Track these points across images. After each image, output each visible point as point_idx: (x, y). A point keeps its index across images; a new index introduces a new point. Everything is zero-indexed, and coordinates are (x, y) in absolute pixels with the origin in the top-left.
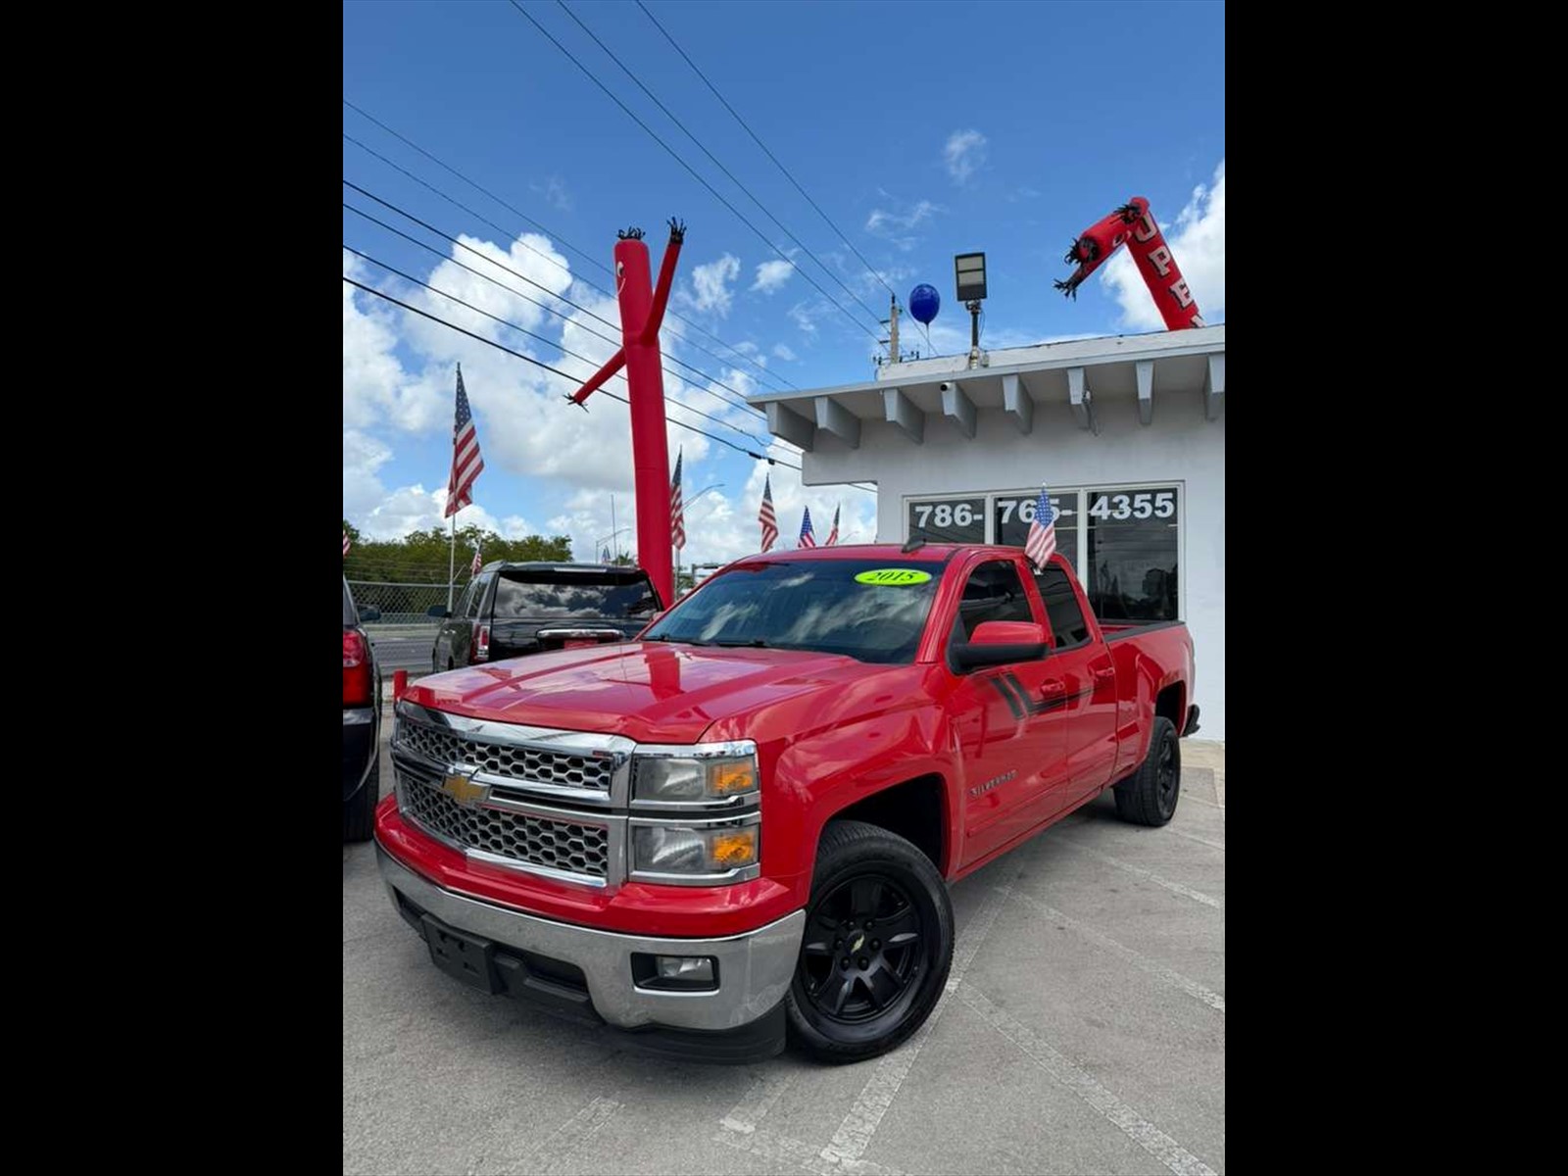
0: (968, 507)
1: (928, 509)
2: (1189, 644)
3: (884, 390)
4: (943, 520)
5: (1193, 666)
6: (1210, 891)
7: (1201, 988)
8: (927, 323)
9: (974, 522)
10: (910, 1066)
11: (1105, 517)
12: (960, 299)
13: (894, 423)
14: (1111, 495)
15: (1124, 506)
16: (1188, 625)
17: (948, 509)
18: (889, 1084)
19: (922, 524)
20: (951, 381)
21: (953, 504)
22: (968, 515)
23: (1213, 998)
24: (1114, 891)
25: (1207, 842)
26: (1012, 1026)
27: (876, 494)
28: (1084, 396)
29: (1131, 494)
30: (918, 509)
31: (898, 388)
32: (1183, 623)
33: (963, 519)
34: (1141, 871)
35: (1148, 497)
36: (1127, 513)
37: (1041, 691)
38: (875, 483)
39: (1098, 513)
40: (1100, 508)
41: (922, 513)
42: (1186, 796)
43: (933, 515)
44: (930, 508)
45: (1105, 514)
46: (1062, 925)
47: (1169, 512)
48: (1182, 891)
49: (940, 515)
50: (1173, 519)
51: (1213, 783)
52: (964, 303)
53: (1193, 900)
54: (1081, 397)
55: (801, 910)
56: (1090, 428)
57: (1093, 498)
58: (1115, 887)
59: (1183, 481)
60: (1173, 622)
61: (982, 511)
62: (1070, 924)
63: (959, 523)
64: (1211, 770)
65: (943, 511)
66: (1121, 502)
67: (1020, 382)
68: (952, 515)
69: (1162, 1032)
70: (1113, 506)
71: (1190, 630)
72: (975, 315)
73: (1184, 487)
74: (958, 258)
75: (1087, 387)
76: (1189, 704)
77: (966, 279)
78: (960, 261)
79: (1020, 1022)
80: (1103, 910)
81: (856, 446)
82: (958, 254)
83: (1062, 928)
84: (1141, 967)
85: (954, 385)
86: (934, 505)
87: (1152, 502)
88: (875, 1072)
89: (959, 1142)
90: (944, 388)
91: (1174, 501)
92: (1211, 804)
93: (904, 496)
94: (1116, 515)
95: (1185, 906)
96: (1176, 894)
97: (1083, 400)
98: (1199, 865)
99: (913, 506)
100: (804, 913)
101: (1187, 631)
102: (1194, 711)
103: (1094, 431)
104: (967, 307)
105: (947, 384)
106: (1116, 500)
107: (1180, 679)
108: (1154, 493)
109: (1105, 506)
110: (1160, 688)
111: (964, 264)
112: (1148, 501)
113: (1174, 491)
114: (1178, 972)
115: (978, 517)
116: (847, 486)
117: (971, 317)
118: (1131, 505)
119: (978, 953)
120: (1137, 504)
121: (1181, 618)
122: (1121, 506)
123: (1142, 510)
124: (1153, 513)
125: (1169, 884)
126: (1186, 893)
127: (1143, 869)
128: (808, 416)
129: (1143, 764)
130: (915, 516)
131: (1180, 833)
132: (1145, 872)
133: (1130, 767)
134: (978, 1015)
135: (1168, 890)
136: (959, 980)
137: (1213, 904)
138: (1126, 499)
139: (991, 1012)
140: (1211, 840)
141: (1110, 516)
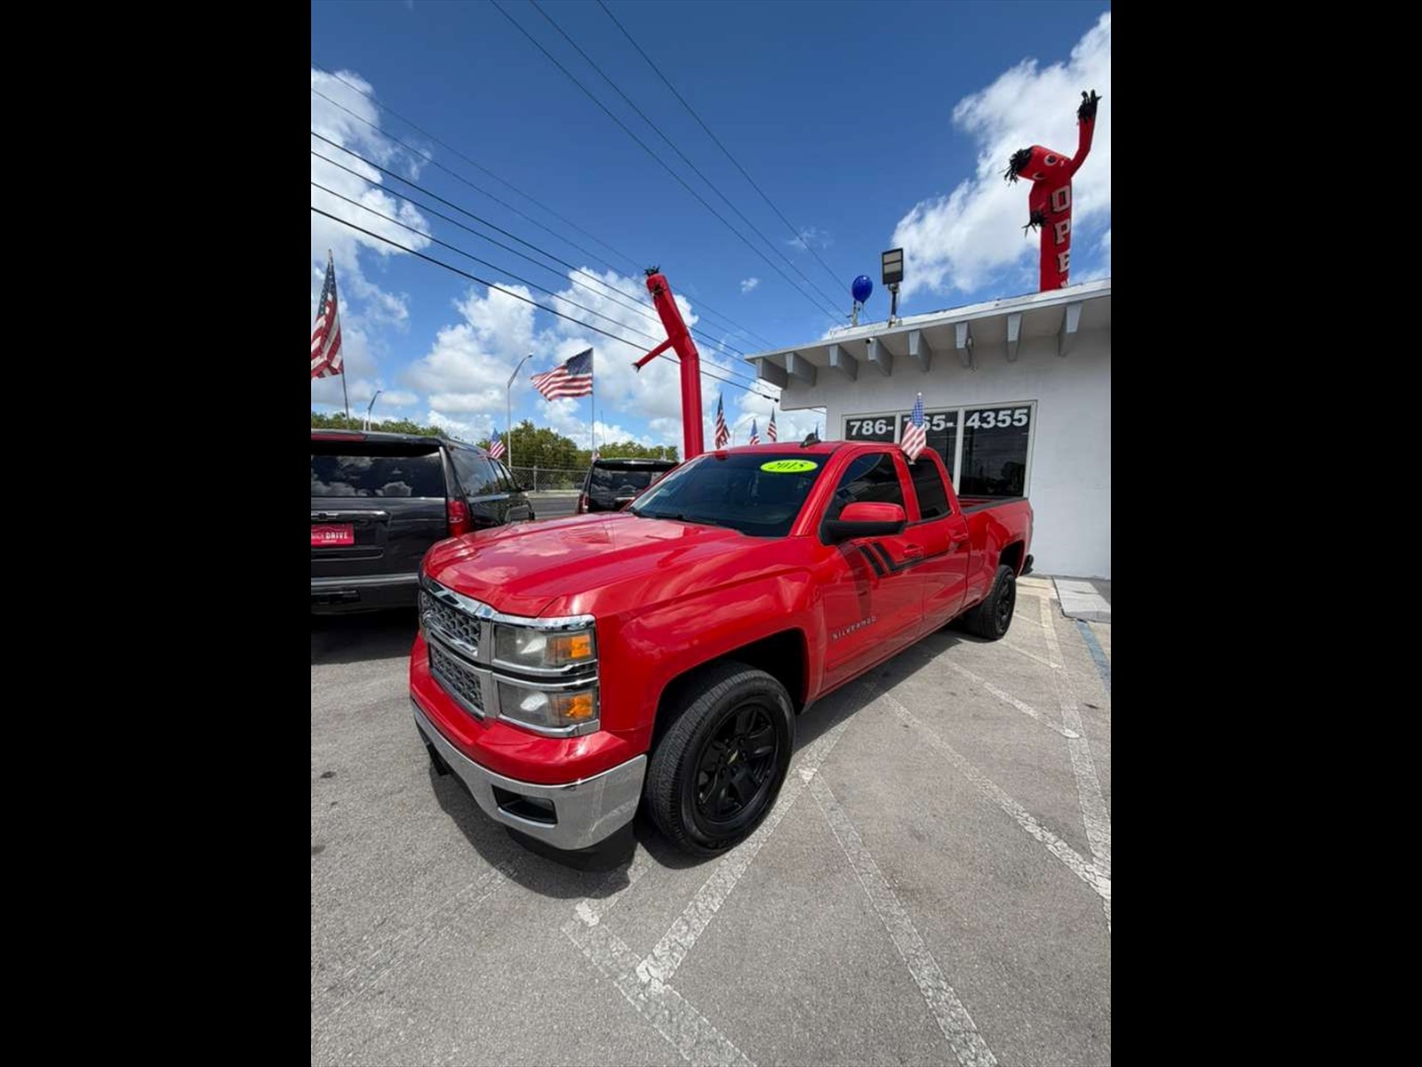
0: (884, 421)
1: (858, 424)
2: (1030, 514)
3: (828, 346)
4: (867, 430)
5: (1031, 528)
6: (1030, 701)
7: (1017, 805)
8: (863, 302)
9: (888, 431)
10: (749, 863)
11: (976, 427)
12: (884, 283)
13: (834, 367)
14: (982, 412)
15: (991, 419)
16: (1030, 500)
17: (871, 423)
18: (726, 882)
19: (854, 433)
20: (874, 337)
21: (874, 420)
22: (884, 428)
23: (1027, 819)
24: (953, 694)
25: (1032, 656)
26: (845, 828)
27: (825, 416)
28: (967, 342)
29: (996, 411)
30: (852, 423)
31: (838, 344)
32: (1027, 499)
33: (881, 429)
34: (977, 677)
35: (1009, 412)
36: (993, 423)
37: (904, 554)
38: (825, 407)
39: (973, 424)
40: (973, 421)
41: (854, 426)
42: (1018, 616)
43: (861, 427)
44: (859, 423)
45: (976, 425)
46: (907, 723)
47: (1023, 423)
48: (1008, 700)
49: (865, 427)
50: (1026, 427)
51: (1039, 607)
52: (887, 285)
53: (1016, 709)
54: (964, 343)
55: (642, 756)
56: (970, 366)
57: (969, 414)
58: (954, 691)
59: (1036, 401)
60: (1020, 498)
61: (893, 424)
62: (914, 723)
63: (878, 431)
64: (1038, 597)
65: (868, 424)
66: (988, 416)
67: (921, 335)
68: (873, 427)
69: (976, 857)
70: (983, 420)
71: (1031, 504)
72: (894, 293)
73: (1037, 406)
74: (884, 254)
75: (969, 336)
76: (1026, 554)
77: (888, 269)
78: (885, 256)
79: (853, 824)
80: (942, 711)
81: (814, 384)
82: (884, 251)
83: (906, 726)
84: (965, 774)
85: (875, 340)
86: (863, 420)
87: (1012, 416)
88: (719, 866)
89: (762, 975)
90: (868, 341)
91: (1028, 415)
92: (1036, 623)
93: (843, 416)
94: (985, 425)
95: (1009, 714)
96: (1002, 702)
97: (966, 345)
98: (1024, 676)
99: (848, 422)
100: (646, 758)
101: (1029, 504)
102: (1030, 560)
103: (973, 369)
104: (889, 288)
105: (871, 339)
106: (985, 415)
107: (1021, 538)
108: (1013, 410)
109: (977, 420)
110: (1005, 546)
111: (888, 258)
112: (1007, 415)
113: (1029, 408)
114: (997, 784)
115: (891, 428)
116: (807, 410)
117: (892, 296)
118: (996, 418)
119: (837, 744)
120: (1000, 418)
121: (1025, 495)
122: (988, 419)
123: (1004, 421)
124: (1011, 424)
125: (997, 692)
126: (1011, 702)
127: (979, 676)
128: (782, 366)
129: (986, 599)
130: (849, 429)
131: (1011, 646)
132: (980, 679)
133: (977, 600)
134: (820, 811)
135: (995, 698)
136: (816, 770)
137: (1032, 715)
138: (992, 415)
139: (832, 809)
140: (1035, 655)
141: (980, 427)
